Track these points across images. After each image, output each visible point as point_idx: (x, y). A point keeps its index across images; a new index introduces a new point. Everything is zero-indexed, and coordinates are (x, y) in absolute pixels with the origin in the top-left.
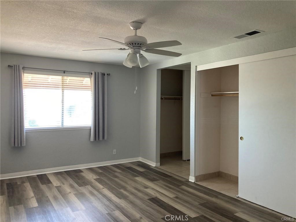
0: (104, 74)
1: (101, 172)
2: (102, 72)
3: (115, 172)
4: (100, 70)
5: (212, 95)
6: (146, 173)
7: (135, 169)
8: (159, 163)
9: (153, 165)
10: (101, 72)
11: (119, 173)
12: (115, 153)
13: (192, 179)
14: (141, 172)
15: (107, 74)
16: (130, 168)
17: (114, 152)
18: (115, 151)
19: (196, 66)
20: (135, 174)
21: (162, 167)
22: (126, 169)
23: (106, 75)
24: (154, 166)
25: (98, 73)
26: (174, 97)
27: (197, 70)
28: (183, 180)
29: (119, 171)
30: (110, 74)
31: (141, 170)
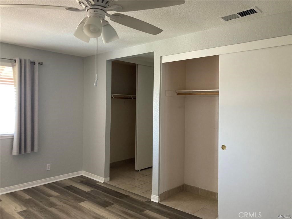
0: (35, 63)
1: (28, 199)
2: (32, 60)
3: (49, 197)
4: (29, 57)
5: (178, 94)
6: (93, 194)
7: (78, 189)
8: (109, 178)
9: (101, 180)
10: (29, 60)
11: (56, 197)
12: (49, 168)
13: (155, 198)
14: (87, 193)
15: (39, 63)
16: (70, 188)
17: (47, 167)
18: (49, 166)
19: (161, 57)
20: (80, 197)
21: (113, 183)
22: (66, 190)
23: (37, 64)
24: (103, 182)
25: (25, 61)
26: (124, 96)
27: (163, 62)
28: (144, 200)
29: (56, 194)
30: (42, 63)
31: (86, 189)
